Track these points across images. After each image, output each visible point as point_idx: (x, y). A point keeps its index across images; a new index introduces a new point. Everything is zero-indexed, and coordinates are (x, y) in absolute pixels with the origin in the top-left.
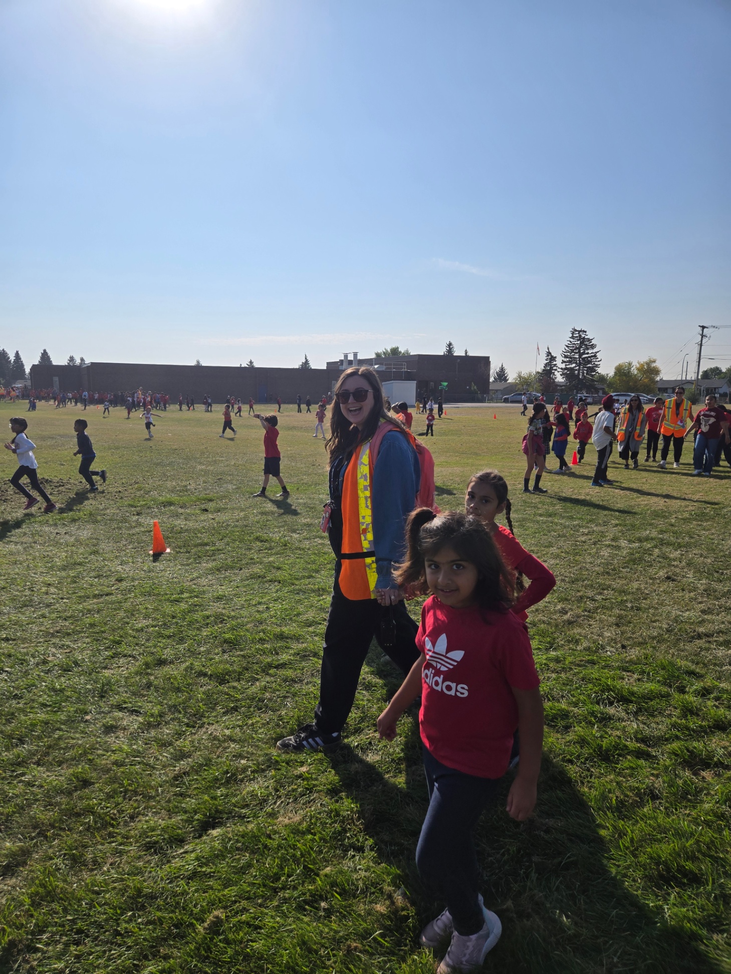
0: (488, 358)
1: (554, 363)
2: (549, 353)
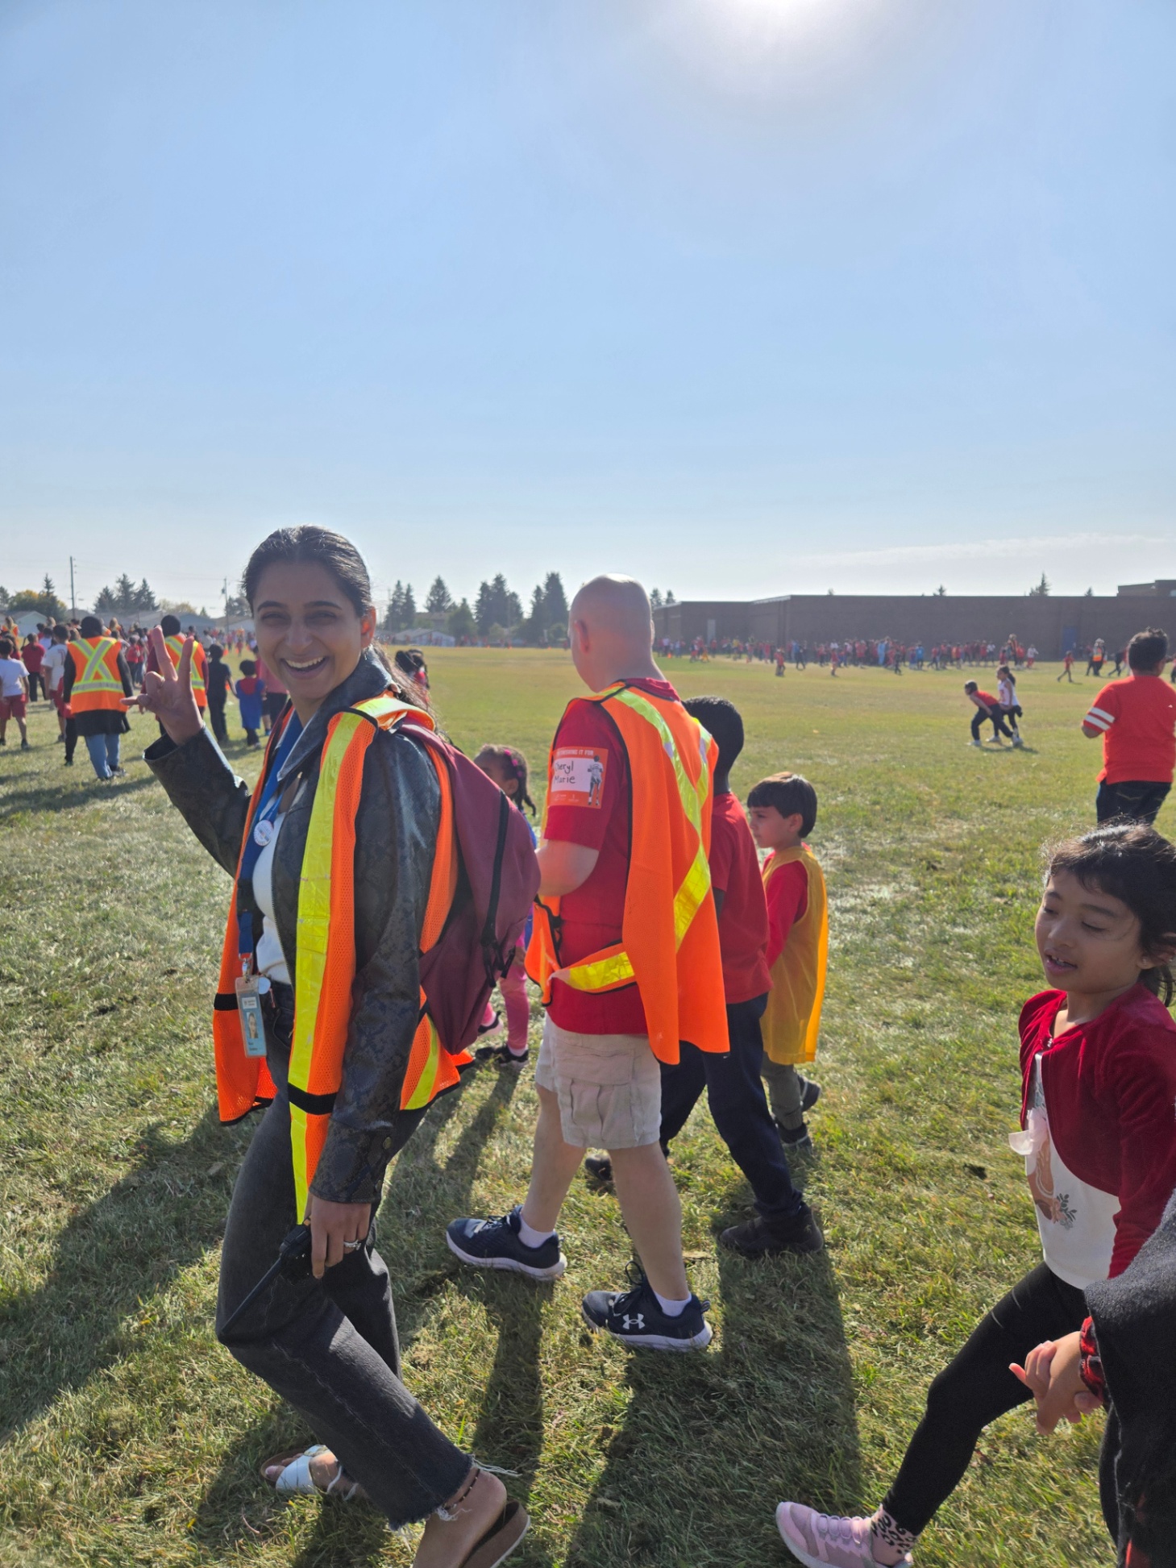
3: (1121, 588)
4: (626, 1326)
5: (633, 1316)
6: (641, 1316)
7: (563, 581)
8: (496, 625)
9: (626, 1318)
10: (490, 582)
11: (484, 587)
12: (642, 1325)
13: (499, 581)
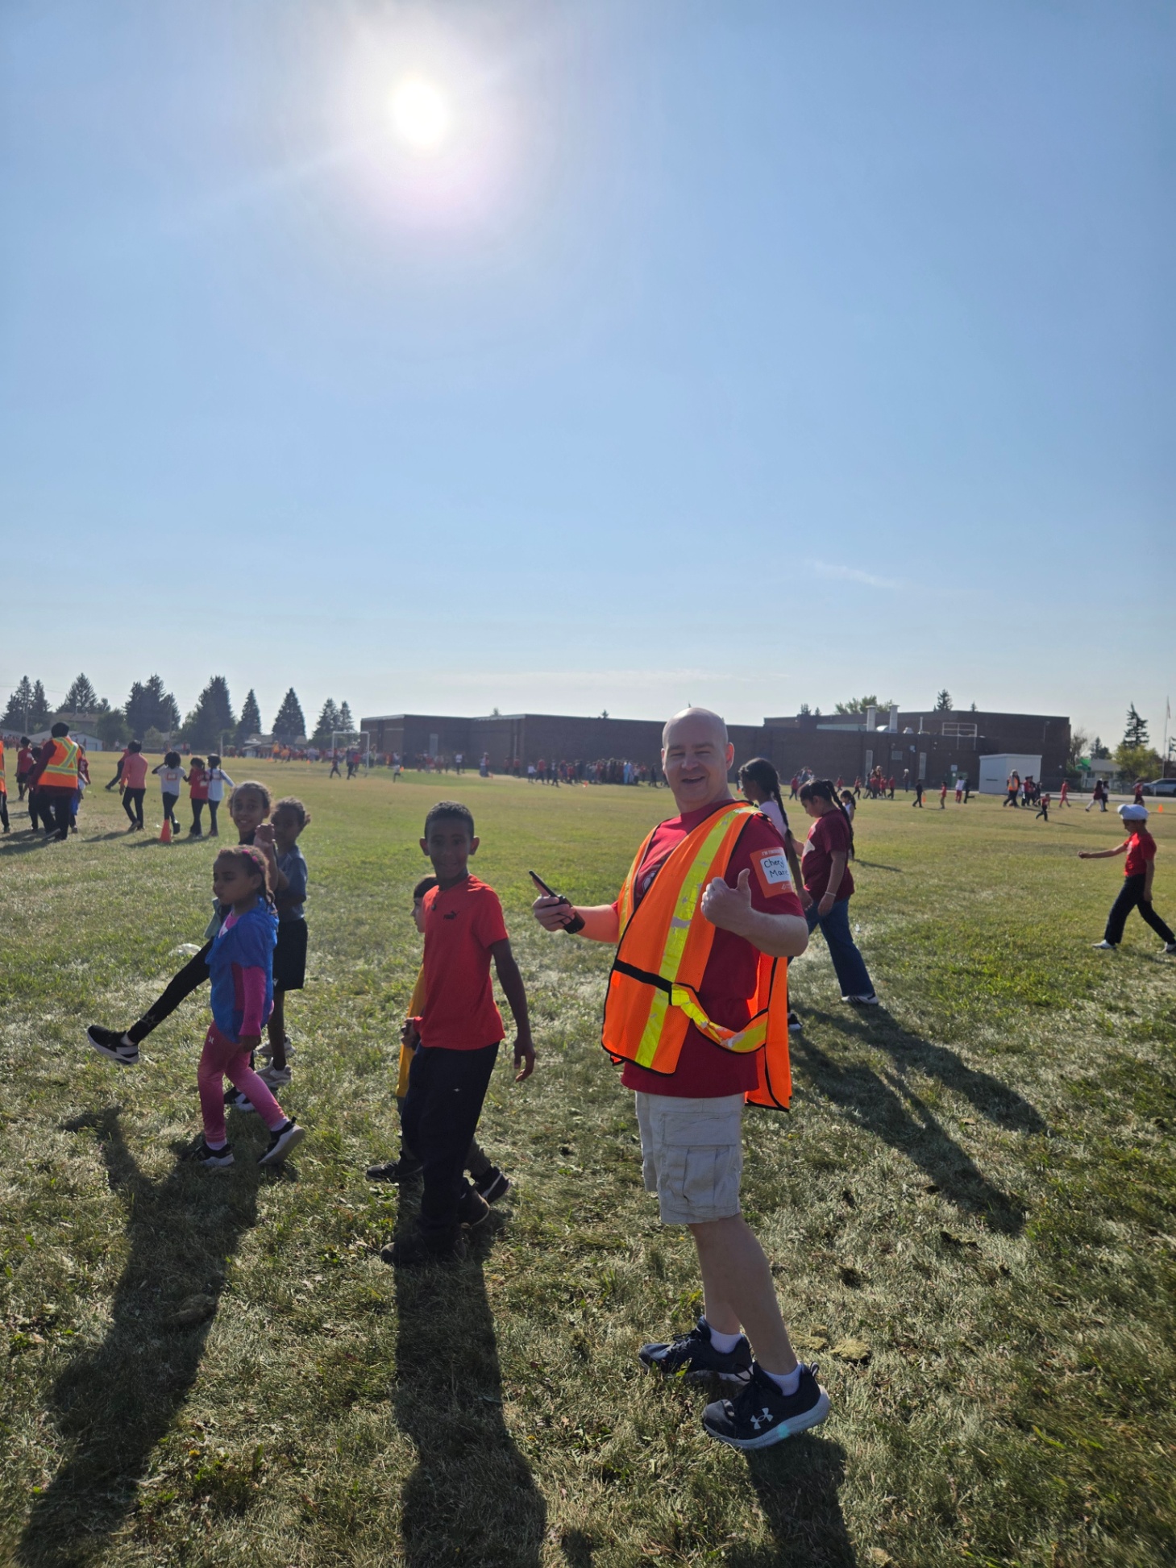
0: (1066, 720)
1: (1144, 730)
2: (1134, 715)
3: (767, 720)
4: (757, 1426)
5: (759, 1414)
6: (766, 1410)
7: (229, 686)
8: (153, 729)
9: (753, 1419)
10: (144, 684)
11: (137, 689)
12: (770, 1418)
13: (155, 683)
